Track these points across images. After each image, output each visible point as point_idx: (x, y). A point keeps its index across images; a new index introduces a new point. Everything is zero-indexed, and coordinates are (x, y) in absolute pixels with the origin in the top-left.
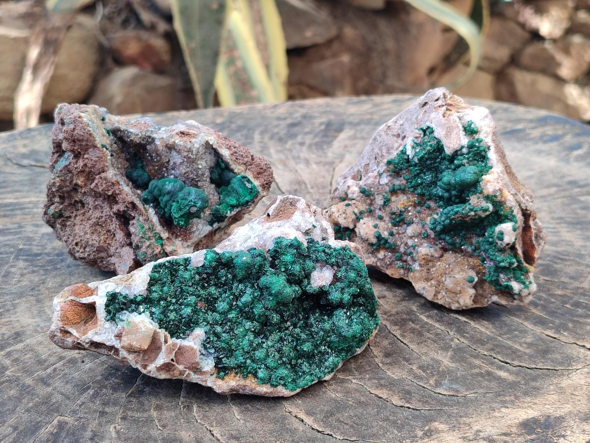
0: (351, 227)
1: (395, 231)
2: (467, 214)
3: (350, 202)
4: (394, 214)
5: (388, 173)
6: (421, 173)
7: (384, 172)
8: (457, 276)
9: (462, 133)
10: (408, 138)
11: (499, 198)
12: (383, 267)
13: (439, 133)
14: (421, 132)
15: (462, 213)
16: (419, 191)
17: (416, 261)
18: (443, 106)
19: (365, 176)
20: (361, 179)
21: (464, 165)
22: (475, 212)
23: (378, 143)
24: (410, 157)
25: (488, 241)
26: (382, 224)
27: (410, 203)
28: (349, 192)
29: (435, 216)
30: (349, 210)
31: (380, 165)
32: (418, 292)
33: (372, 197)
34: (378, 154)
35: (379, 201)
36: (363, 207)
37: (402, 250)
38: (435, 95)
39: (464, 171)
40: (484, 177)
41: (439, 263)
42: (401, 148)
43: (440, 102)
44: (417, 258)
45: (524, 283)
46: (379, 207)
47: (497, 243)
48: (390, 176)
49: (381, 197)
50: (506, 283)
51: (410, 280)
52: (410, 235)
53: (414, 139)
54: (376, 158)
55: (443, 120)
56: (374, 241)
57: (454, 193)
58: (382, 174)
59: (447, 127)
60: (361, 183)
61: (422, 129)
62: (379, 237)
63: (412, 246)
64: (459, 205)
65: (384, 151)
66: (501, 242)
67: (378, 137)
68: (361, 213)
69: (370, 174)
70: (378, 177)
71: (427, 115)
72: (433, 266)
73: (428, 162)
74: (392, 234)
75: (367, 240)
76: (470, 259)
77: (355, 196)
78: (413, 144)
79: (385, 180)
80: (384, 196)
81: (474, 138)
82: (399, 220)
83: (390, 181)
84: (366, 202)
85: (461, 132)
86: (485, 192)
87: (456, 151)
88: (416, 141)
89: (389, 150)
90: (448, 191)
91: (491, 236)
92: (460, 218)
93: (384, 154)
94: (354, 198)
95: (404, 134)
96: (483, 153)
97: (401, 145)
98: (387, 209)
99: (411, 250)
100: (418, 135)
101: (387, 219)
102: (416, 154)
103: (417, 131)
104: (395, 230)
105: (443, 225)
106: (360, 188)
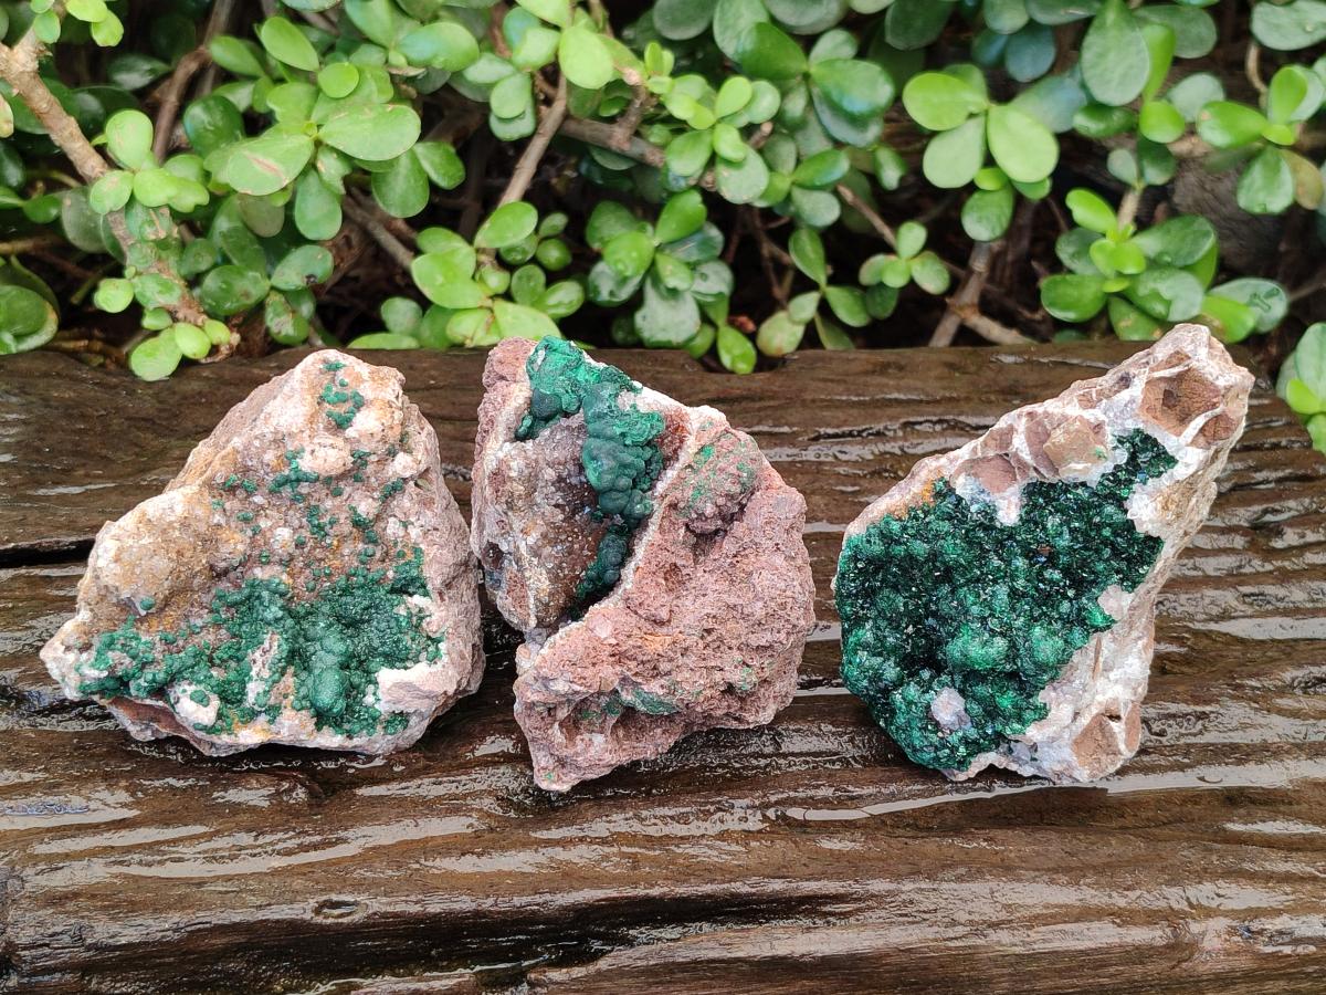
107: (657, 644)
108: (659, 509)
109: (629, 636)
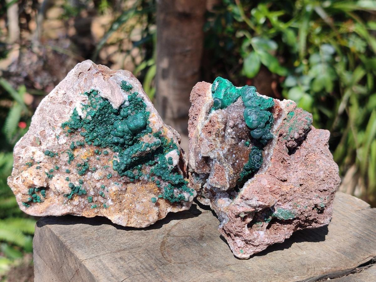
0: (45, 185)
1: (83, 180)
2: (144, 151)
3: (39, 165)
4: (80, 165)
5: (65, 135)
6: (94, 128)
7: (60, 134)
8: (144, 201)
9: (122, 91)
11: (163, 134)
12: (79, 212)
13: (105, 93)
14: (86, 96)
15: (142, 151)
16: (96, 143)
17: (108, 198)
18: (98, 73)
19: (44, 141)
20: (41, 144)
22: (150, 147)
24: (82, 117)
25: (162, 168)
26: (71, 176)
27: (90, 154)
28: (35, 157)
29: (115, 159)
30: (41, 172)
31: (56, 129)
32: (114, 223)
33: (57, 157)
34: (51, 121)
35: (65, 158)
36: (51, 167)
37: (92, 193)
39: (136, 118)
40: (149, 120)
41: (127, 195)
42: (72, 112)
43: (95, 71)
44: (108, 196)
45: (189, 192)
46: (65, 163)
47: (169, 167)
48: (67, 136)
49: (66, 155)
50: (179, 196)
51: (105, 215)
52: (98, 179)
53: (82, 102)
54: (49, 124)
55: (106, 83)
56: (68, 191)
57: (127, 137)
58: (59, 136)
59: (111, 88)
60: (44, 147)
61: (86, 93)
62: (73, 188)
63: (101, 187)
64: (135, 145)
65: (56, 116)
66: (171, 166)
67: (44, 107)
68: (51, 171)
69: (49, 138)
70: (57, 139)
71: (88, 81)
72: (123, 198)
73: (100, 118)
74: (82, 183)
75: (63, 193)
76: (147, 186)
77: (41, 159)
78: (81, 106)
79: (63, 140)
80: (68, 153)
81: (131, 93)
82: (85, 169)
83: (68, 140)
84: (52, 162)
85: (121, 90)
86: (154, 131)
87: (121, 105)
88: (83, 103)
89: (61, 115)
90: (122, 137)
91: (164, 163)
92: (139, 155)
93: (57, 119)
94: (41, 161)
95: (70, 101)
96: (141, 104)
97: (70, 109)
98: (73, 163)
99: (101, 191)
100: (84, 99)
101: (74, 171)
102: (89, 113)
103: (82, 96)
104: (82, 178)
105: (126, 164)
106: (43, 151)
107: (285, 187)
108: (276, 137)
109: (275, 184)
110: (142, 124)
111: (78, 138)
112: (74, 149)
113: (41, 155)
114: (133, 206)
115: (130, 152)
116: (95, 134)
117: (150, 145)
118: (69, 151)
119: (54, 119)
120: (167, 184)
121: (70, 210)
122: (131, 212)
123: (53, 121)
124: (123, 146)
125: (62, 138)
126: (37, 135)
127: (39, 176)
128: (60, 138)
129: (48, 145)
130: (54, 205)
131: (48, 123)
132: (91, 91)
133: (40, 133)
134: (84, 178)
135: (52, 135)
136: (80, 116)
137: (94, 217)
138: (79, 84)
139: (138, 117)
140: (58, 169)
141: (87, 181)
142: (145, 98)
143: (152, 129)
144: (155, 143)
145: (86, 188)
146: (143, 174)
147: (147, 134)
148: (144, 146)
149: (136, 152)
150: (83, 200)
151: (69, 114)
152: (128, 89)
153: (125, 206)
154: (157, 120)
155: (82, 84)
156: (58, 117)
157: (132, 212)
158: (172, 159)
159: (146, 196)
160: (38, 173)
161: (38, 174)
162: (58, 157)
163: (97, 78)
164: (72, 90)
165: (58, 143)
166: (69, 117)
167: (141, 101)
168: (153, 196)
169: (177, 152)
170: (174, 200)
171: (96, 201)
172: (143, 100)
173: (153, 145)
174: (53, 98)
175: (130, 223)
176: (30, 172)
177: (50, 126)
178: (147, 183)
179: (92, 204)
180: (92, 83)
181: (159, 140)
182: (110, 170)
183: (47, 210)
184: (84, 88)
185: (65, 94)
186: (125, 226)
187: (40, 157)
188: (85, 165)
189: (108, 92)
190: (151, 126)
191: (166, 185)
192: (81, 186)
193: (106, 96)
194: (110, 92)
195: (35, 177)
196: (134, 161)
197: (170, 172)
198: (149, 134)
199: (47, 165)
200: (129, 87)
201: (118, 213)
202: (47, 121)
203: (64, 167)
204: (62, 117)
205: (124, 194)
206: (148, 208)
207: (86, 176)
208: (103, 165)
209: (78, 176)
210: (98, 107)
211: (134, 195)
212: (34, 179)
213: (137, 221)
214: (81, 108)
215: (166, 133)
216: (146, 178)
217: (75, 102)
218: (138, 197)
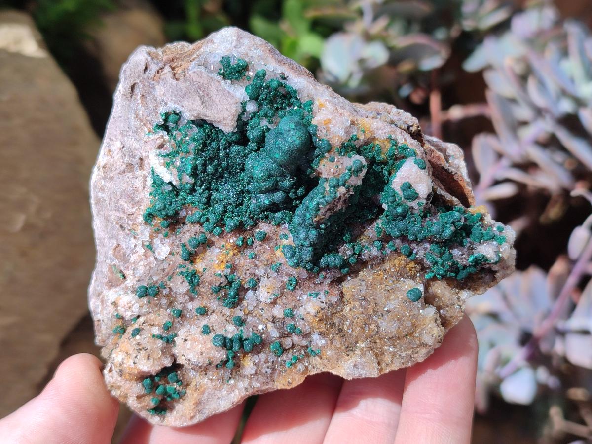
0: (168, 363)
1: (241, 314)
2: (334, 198)
3: (136, 326)
4: (220, 288)
5: (161, 236)
6: (211, 195)
7: (151, 237)
9: (226, 84)
10: (147, 157)
11: (362, 138)
12: (267, 383)
13: (190, 110)
14: (162, 133)
15: (327, 202)
16: (230, 223)
17: (310, 333)
18: (162, 68)
19: (127, 268)
20: (124, 277)
21: (268, 130)
22: (344, 185)
23: (107, 202)
24: (174, 183)
25: (397, 216)
26: (213, 319)
27: (231, 253)
28: (121, 310)
29: (285, 242)
30: (143, 339)
31: (139, 232)
32: (350, 378)
33: (165, 291)
34: (121, 218)
35: (181, 287)
36: (164, 316)
37: (274, 334)
38: (136, 65)
39: (279, 134)
40: (314, 122)
41: (347, 308)
42: (150, 181)
43: (154, 68)
44: (308, 329)
45: (494, 238)
46: (187, 297)
47: (412, 208)
48: (166, 236)
49: (179, 279)
50: (471, 259)
51: (324, 370)
52: (269, 301)
53: (158, 151)
54: (121, 226)
55: (182, 85)
56: (220, 355)
57: (287, 183)
58: (151, 243)
59: (196, 91)
60: (130, 282)
61: (159, 127)
62: (226, 344)
63: (286, 315)
64: (311, 194)
65: (126, 205)
66: (417, 201)
67: (100, 194)
68: (168, 327)
69: (133, 258)
70: (150, 253)
71: (149, 99)
72: (344, 318)
73: (210, 169)
74: (241, 322)
75: (210, 363)
76: (387, 266)
77: (136, 310)
78: (162, 160)
79: (163, 249)
80: (182, 273)
81: (249, 79)
82: (234, 291)
83: (172, 245)
84: (160, 306)
85: (223, 83)
86: (336, 142)
87: (239, 118)
88: (163, 152)
89: (133, 199)
90: (275, 189)
91: (395, 204)
92: (328, 214)
93: (131, 210)
94: (136, 314)
95: (137, 158)
96: (282, 91)
97: (145, 177)
98: (203, 290)
99: (289, 322)
100: (159, 142)
101: (214, 305)
102: (180, 171)
103: (152, 137)
104: (239, 313)
105: (311, 245)
106: (134, 291)
110: (297, 142)
111: (189, 233)
112: (191, 258)
113: (130, 303)
114: (373, 326)
115: (305, 215)
116: (218, 208)
117: (341, 180)
118: (181, 269)
119: (125, 212)
120: (427, 245)
121: (246, 389)
122: (376, 343)
123: (125, 217)
124: (289, 205)
125: (160, 245)
126: (111, 259)
127: (143, 352)
128: (155, 246)
129: (137, 275)
130: (206, 393)
131: (118, 226)
132: (164, 117)
133: (114, 254)
134: (241, 310)
135: (137, 249)
136: (170, 183)
137: (302, 381)
138: (137, 114)
139: (281, 129)
140: (180, 314)
141: (250, 313)
142: (288, 73)
143: (328, 141)
144: (350, 170)
145: (255, 329)
146: (363, 246)
147: (324, 157)
148: (328, 189)
149: (318, 209)
150: (262, 356)
151: (145, 189)
152: (239, 72)
153: (355, 334)
154: (332, 113)
155: (141, 109)
156: (130, 206)
157: (378, 341)
158: (410, 187)
159: (393, 292)
160: (138, 344)
161: (140, 347)
162: (168, 290)
163: (161, 84)
164: (131, 133)
165: (156, 259)
166: (148, 196)
167: (281, 85)
168: (408, 285)
169: (415, 163)
170: (463, 274)
171: (293, 346)
172: (283, 82)
173: (347, 177)
174: (107, 166)
175: (387, 365)
176: (123, 349)
177: (125, 230)
178: (383, 261)
179: (284, 357)
180: (156, 100)
181: (358, 157)
182: (286, 271)
183: (201, 407)
184: (148, 118)
185: (123, 147)
186: (376, 376)
187: (130, 308)
188: (230, 284)
189: (193, 104)
190: (321, 134)
191: (426, 249)
192: (242, 330)
193: (195, 113)
194: (199, 102)
195: (136, 357)
196: (325, 229)
197: (422, 215)
198: (326, 155)
199: (152, 316)
200: (238, 66)
201: (348, 355)
202: (115, 223)
203: (190, 306)
204: (138, 202)
205: (342, 310)
206: (408, 319)
207: (245, 303)
208: (269, 264)
209: (227, 311)
210: (193, 146)
211: (363, 303)
212: (136, 360)
213: (400, 355)
214: (164, 165)
215: (370, 132)
216: (375, 252)
217: (146, 157)
218: (376, 304)
